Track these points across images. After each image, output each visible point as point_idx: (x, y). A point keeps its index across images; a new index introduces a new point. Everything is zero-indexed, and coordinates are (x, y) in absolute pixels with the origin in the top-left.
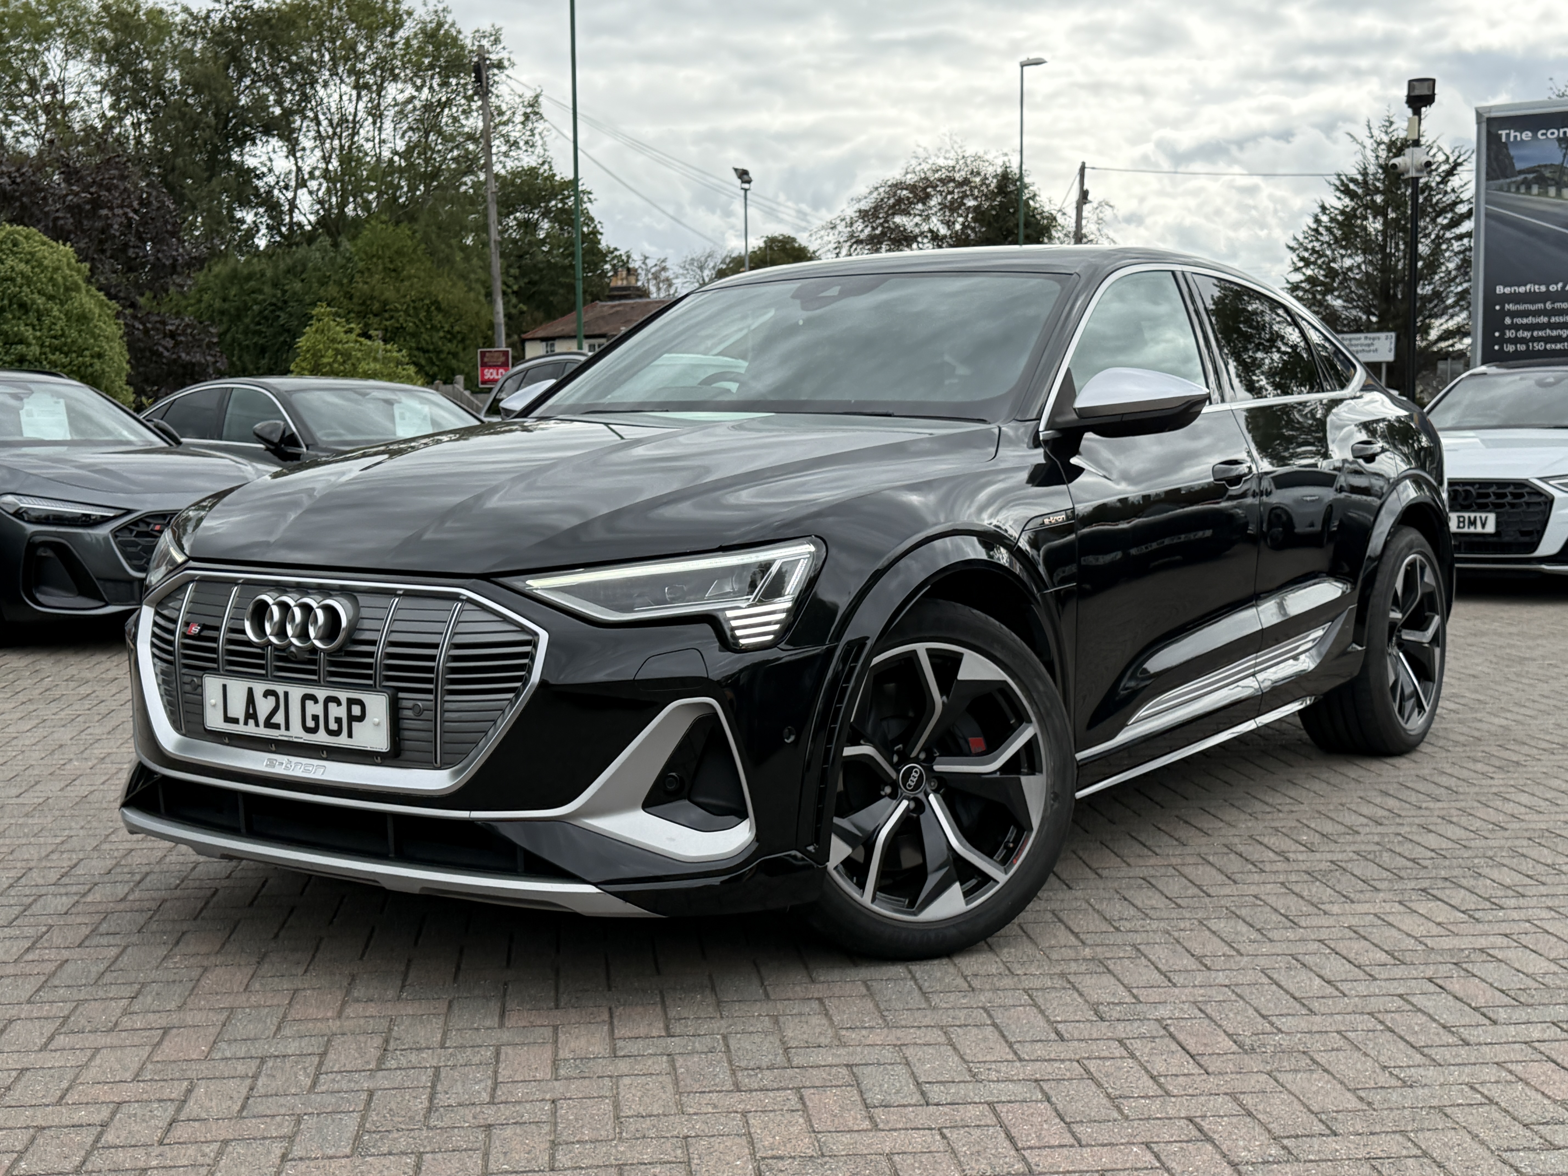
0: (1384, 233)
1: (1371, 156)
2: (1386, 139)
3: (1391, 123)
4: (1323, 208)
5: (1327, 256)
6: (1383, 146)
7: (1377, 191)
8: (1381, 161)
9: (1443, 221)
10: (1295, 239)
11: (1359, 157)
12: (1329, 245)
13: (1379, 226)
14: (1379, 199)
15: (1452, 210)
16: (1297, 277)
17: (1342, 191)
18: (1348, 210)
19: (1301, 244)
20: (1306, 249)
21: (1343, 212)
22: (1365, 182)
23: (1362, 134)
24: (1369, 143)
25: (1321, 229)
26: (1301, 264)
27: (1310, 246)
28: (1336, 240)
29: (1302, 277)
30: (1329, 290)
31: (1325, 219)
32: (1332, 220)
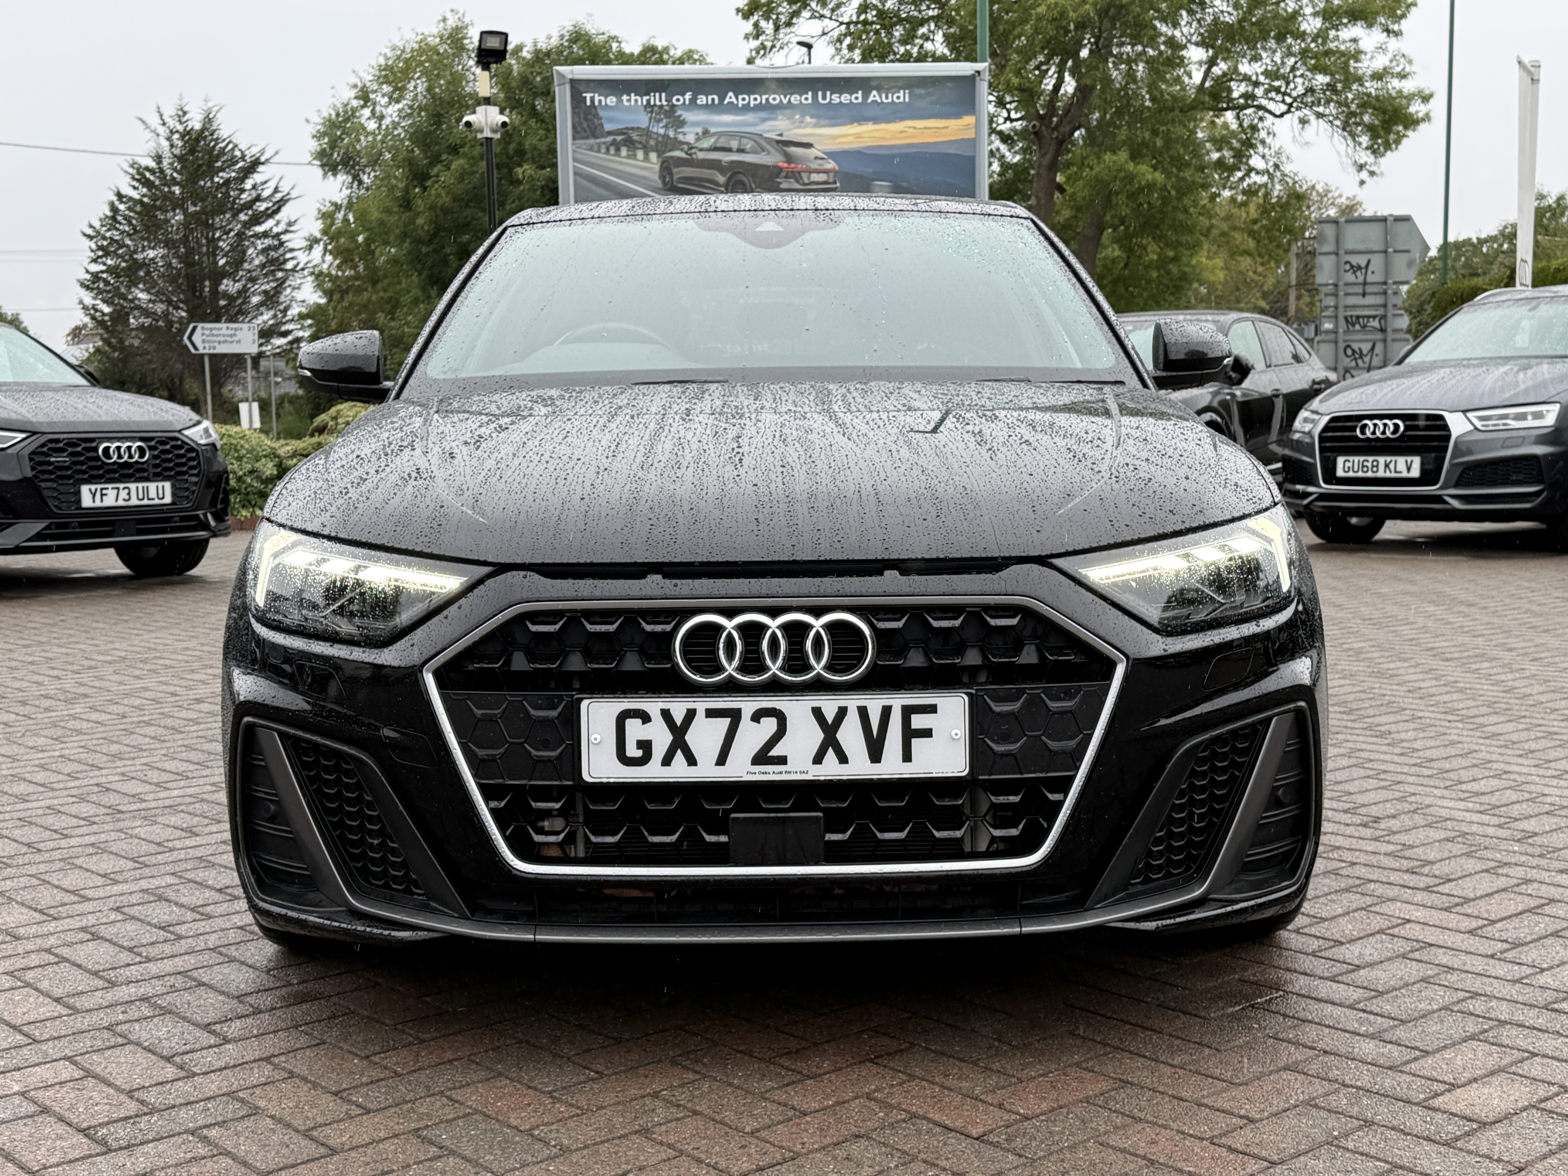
0: (186, 225)
1: (166, 144)
2: (180, 128)
3: (185, 113)
4: (120, 196)
5: (128, 246)
6: (176, 136)
7: (174, 182)
8: (177, 152)
9: (243, 217)
10: (91, 226)
11: (152, 145)
12: (129, 235)
13: (180, 217)
14: (177, 190)
15: (250, 207)
16: (95, 268)
17: (138, 180)
18: (146, 200)
19: (98, 232)
20: (104, 238)
21: (141, 202)
22: (162, 171)
23: (155, 122)
24: (162, 130)
25: (119, 218)
26: (100, 253)
27: (108, 234)
28: (136, 231)
29: (103, 268)
30: (133, 283)
31: (122, 207)
32: (129, 209)
